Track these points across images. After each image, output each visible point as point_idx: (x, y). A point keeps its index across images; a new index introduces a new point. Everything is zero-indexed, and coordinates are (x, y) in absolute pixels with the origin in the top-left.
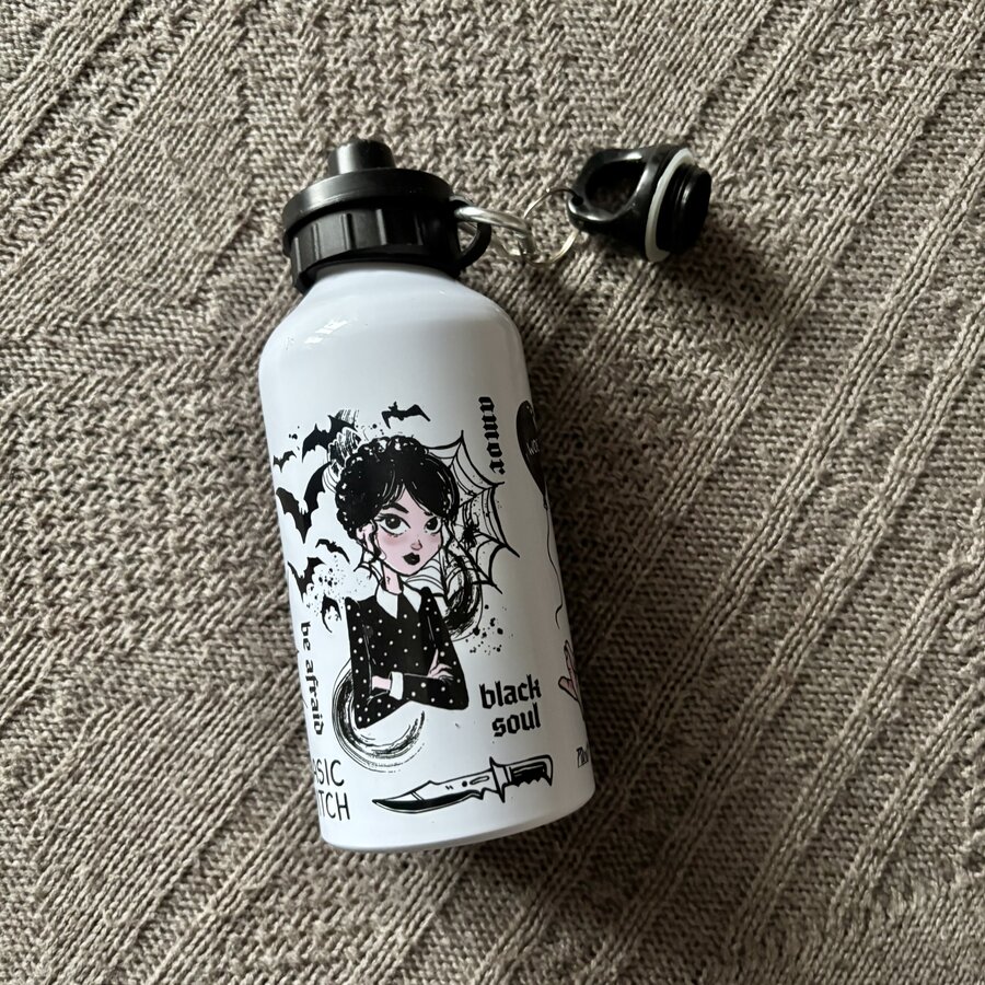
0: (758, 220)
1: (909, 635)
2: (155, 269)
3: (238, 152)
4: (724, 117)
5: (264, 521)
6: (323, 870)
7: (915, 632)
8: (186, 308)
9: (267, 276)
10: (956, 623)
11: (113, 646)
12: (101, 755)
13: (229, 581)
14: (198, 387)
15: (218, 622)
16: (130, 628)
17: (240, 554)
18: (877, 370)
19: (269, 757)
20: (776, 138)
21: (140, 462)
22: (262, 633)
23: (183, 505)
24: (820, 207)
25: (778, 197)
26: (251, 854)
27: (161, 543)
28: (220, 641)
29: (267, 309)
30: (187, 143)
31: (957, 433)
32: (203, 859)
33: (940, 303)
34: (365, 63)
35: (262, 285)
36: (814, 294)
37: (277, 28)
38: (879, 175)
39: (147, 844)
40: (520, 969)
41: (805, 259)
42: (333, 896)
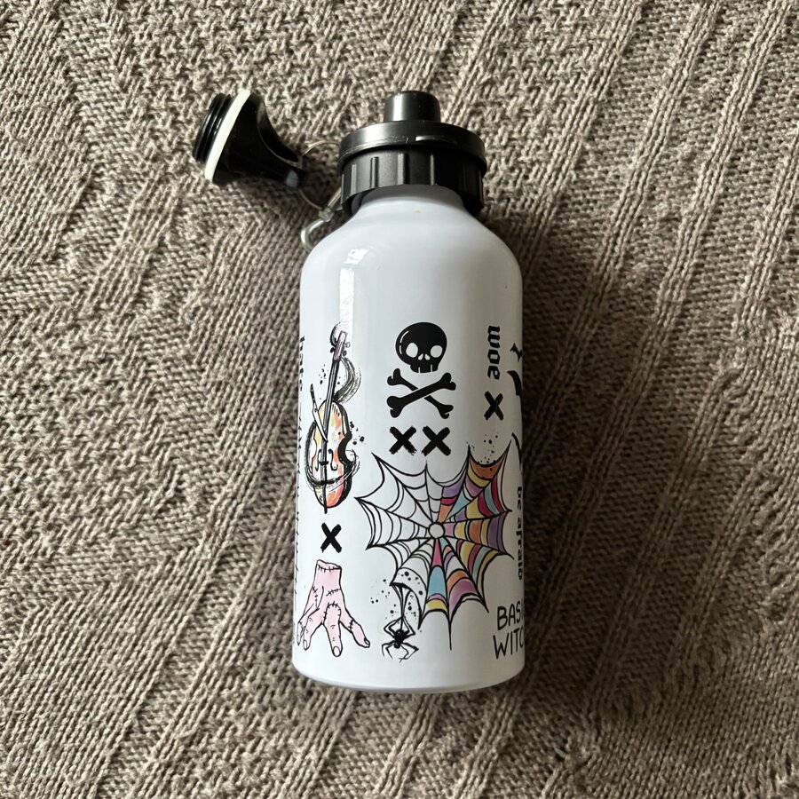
0: (516, 111)
1: (695, 435)
2: (18, 234)
3: (73, 126)
4: (475, 30)
5: (143, 431)
6: (242, 710)
7: (700, 432)
8: (50, 263)
9: (113, 225)
10: (732, 420)
11: (36, 555)
12: (41, 647)
13: (123, 486)
14: (69, 328)
15: (120, 521)
16: (48, 538)
17: (127, 462)
18: (635, 220)
19: (182, 625)
20: (521, 40)
21: (33, 399)
22: (157, 525)
23: (74, 429)
24: (566, 92)
25: (530, 90)
26: (180, 708)
27: (61, 463)
28: (124, 537)
29: (117, 253)
30: (28, 124)
31: (709, 263)
32: (140, 719)
33: (678, 157)
34: (166, 34)
35: (110, 233)
36: (572, 166)
37: (86, 16)
38: (611, 59)
39: (92, 714)
40: (417, 762)
41: (560, 138)
42: (255, 729)
